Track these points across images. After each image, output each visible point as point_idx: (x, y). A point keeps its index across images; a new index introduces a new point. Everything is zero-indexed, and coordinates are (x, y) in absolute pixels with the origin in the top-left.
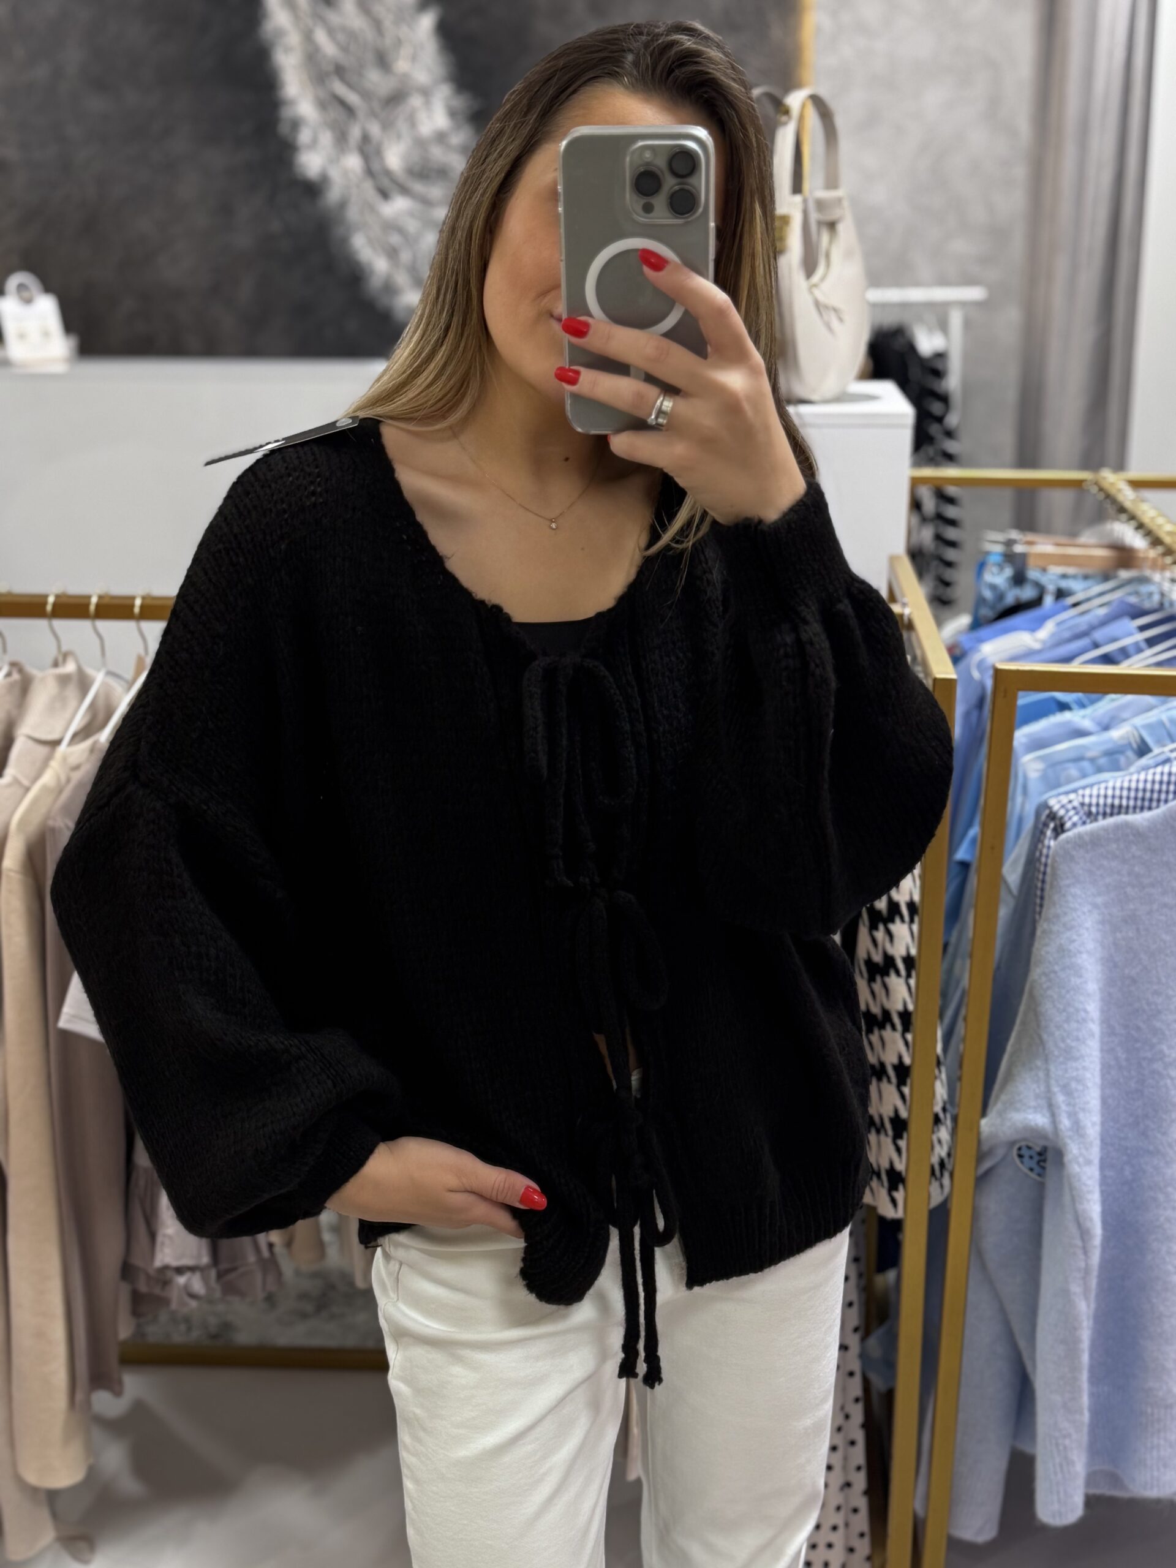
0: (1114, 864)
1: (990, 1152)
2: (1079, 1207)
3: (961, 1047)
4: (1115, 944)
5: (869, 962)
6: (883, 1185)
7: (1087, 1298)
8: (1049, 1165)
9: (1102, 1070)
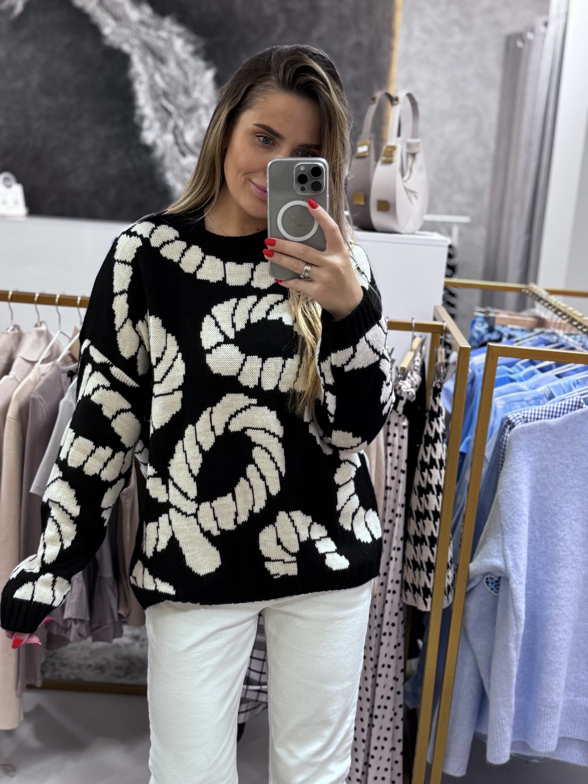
0: (538, 442)
1: (473, 579)
2: (516, 605)
3: (462, 530)
4: (537, 481)
5: (420, 487)
6: (421, 595)
7: (516, 651)
8: (501, 587)
9: (528, 541)
